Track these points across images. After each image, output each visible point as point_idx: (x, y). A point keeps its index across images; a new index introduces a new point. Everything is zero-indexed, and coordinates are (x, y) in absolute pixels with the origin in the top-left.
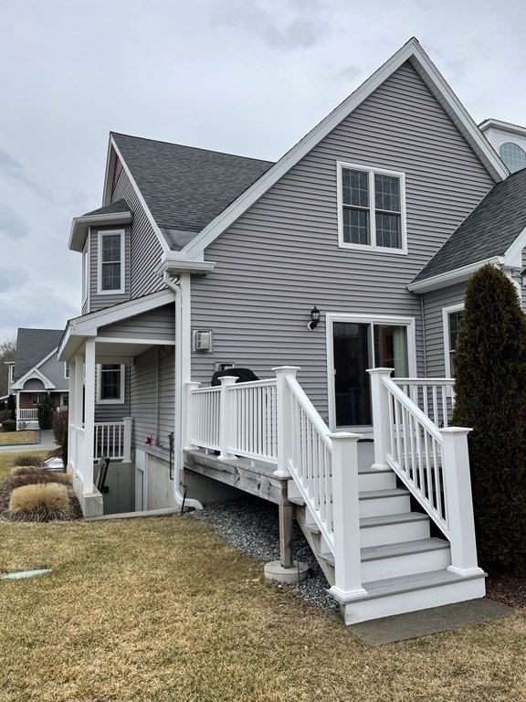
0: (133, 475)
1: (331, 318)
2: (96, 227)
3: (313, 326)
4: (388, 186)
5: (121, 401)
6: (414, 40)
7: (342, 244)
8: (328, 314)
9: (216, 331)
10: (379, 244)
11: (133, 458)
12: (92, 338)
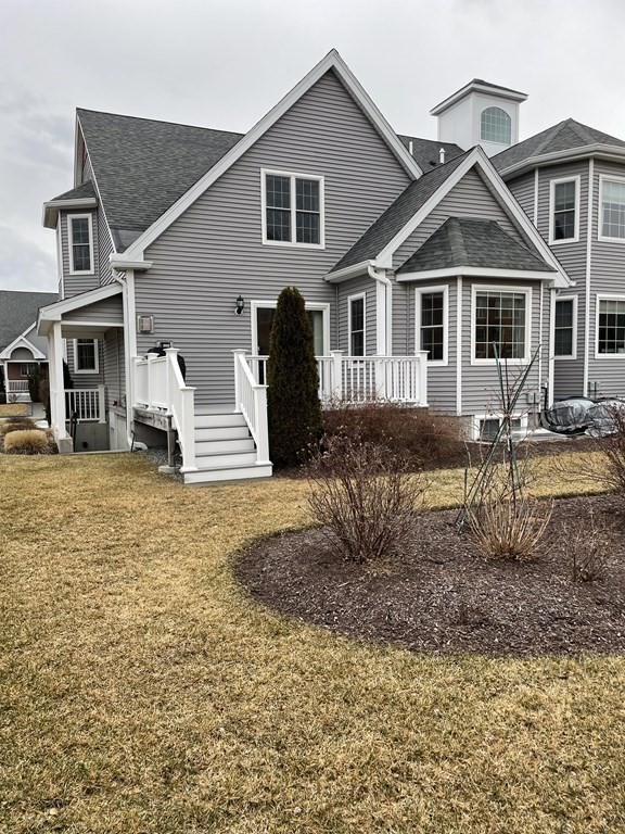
0: (108, 433)
1: (255, 304)
2: (65, 211)
3: (239, 312)
4: (308, 189)
5: (96, 371)
6: (334, 52)
7: (265, 241)
8: (252, 302)
9: (156, 316)
10: (299, 240)
11: (107, 419)
12: (59, 321)
